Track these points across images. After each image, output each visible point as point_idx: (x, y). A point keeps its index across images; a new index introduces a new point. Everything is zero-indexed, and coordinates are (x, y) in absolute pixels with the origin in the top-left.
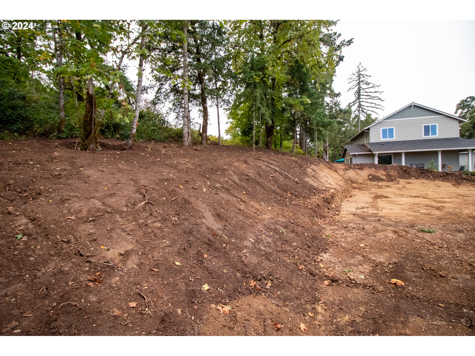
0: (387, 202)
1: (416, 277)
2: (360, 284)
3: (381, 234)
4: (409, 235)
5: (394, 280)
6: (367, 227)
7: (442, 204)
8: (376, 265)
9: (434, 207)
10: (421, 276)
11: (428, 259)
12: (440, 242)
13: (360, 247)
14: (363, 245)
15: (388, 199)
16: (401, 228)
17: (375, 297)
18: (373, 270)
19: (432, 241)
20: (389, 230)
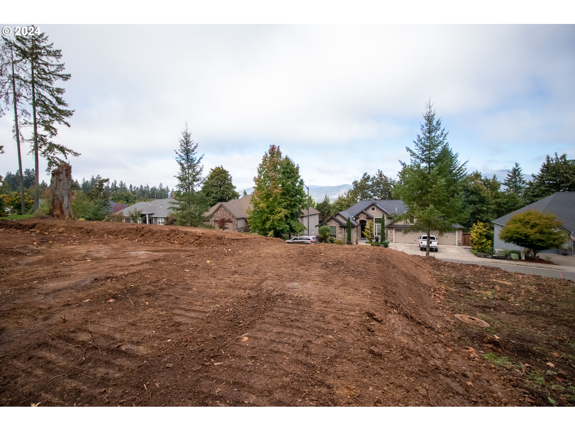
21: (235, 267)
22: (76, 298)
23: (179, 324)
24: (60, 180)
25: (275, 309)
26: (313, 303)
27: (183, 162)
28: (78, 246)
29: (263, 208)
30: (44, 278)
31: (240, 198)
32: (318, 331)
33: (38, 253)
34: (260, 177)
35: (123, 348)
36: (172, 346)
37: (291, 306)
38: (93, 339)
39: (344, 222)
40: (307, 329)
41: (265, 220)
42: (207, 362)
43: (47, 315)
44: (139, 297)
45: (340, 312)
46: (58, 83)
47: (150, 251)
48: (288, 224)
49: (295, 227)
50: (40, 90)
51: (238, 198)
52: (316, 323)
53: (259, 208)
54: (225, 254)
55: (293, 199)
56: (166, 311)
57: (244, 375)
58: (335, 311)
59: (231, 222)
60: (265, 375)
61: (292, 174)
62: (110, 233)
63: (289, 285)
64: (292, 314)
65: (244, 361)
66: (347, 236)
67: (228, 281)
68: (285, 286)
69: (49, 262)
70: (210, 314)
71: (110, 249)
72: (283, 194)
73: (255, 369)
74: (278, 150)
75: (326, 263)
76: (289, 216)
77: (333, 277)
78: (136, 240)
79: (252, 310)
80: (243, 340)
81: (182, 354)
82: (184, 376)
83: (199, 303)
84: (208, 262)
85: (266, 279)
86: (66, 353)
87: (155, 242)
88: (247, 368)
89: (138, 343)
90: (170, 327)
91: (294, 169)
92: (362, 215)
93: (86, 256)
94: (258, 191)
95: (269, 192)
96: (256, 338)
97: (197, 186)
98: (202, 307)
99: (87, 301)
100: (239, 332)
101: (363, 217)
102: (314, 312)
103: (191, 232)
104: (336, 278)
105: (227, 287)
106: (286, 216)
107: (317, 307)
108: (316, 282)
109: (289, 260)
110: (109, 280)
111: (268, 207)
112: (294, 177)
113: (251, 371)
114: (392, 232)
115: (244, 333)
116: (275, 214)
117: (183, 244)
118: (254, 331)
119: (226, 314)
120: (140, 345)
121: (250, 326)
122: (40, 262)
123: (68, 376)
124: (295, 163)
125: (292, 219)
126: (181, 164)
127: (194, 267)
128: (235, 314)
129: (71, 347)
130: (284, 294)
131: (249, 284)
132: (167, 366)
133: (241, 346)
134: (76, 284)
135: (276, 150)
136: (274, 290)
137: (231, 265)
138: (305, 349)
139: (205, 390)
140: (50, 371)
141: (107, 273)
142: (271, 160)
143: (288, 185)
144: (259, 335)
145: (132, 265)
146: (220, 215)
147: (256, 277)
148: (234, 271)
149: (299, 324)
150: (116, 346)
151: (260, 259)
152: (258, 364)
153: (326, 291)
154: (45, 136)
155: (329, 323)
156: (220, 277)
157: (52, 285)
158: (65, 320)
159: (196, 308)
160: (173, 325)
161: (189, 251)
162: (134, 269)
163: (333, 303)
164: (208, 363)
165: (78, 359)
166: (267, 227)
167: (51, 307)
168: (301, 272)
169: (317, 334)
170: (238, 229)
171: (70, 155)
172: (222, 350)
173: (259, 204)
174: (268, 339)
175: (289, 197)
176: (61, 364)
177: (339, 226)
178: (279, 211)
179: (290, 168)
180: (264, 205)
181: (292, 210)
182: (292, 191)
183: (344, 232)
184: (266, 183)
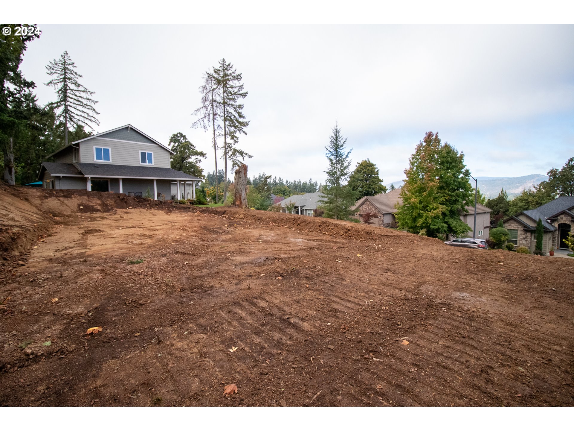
0: (99, 237)
1: (117, 315)
2: (42, 355)
3: (84, 277)
4: (117, 270)
5: (90, 330)
6: (66, 273)
7: (155, 232)
8: (71, 319)
9: (147, 236)
10: (122, 312)
11: (132, 291)
12: (146, 270)
13: (53, 303)
14: (57, 299)
15: (102, 233)
16: (110, 264)
17: (62, 362)
18: (65, 329)
19: (139, 271)
20: (95, 270)
21: (388, 265)
22: (255, 271)
23: (336, 311)
24: (240, 178)
25: (440, 318)
26: (492, 322)
27: (332, 157)
28: (253, 230)
29: (414, 204)
30: (233, 252)
31: (387, 192)
32: (501, 357)
33: (228, 233)
34: (411, 169)
35: (292, 320)
36: (332, 329)
37: (460, 319)
38: (269, 307)
39: (532, 225)
40: (485, 351)
41: (416, 217)
42: (366, 354)
43: (238, 281)
44: (300, 278)
45: (536, 342)
46: (240, 101)
47: (305, 239)
48: (446, 222)
49: (454, 227)
50: (228, 108)
51: (385, 192)
52: (498, 348)
53: (409, 203)
54: (375, 249)
55: (454, 194)
56: (324, 295)
57: (407, 380)
58: (527, 339)
59: (377, 217)
60: (432, 388)
61: (454, 164)
62: (274, 221)
63: (456, 294)
64: (463, 329)
65: (405, 365)
66: (535, 244)
67: (381, 278)
68: (450, 295)
69: (236, 241)
70: (366, 308)
71: (275, 235)
72: (441, 188)
73: (420, 378)
74: (437, 136)
75: (508, 276)
76: (448, 213)
77: (520, 294)
78: (294, 229)
79: (410, 314)
80: (402, 343)
81: (341, 340)
82: (344, 361)
83: (353, 295)
84: (359, 255)
85: (425, 282)
86: (252, 314)
87: (309, 231)
88: (409, 374)
89: (303, 319)
90: (328, 311)
91: (457, 157)
92: (563, 216)
93: (258, 239)
94: (409, 184)
95: (423, 186)
96: (418, 345)
97: (345, 180)
98: (357, 300)
99: (263, 275)
100: (397, 334)
101: (564, 220)
102: (495, 334)
103: (340, 225)
104: (526, 297)
105: (381, 284)
106: (444, 214)
107: (498, 328)
108: (495, 297)
109: (452, 266)
110: (277, 260)
111: (421, 202)
113: (415, 379)
115: (403, 336)
116: (429, 210)
117: (333, 236)
118: (415, 337)
119: (382, 311)
120: (304, 322)
121: (410, 330)
122: (230, 239)
123: (254, 333)
124: (458, 151)
125: (452, 217)
126: (331, 160)
127: (345, 259)
128: (392, 313)
129: (255, 310)
130: (449, 304)
131: (405, 285)
132: (328, 347)
133: (401, 349)
134: (254, 261)
135: (434, 137)
136: (436, 297)
137: (383, 262)
138: (484, 375)
139: (367, 383)
140: (242, 325)
141: (275, 254)
142: (426, 148)
143: (448, 178)
144: (422, 342)
145: (293, 250)
146: (365, 209)
147: (412, 278)
148: (386, 268)
149: (474, 344)
150: (286, 317)
151: (416, 260)
152: (422, 374)
153: (510, 311)
154: (231, 144)
155: (519, 351)
156: (372, 273)
157: (239, 259)
158: (249, 287)
159: (352, 299)
160: (331, 311)
161: (339, 243)
162: (294, 254)
163: (523, 328)
164: (367, 356)
165: (260, 321)
166: (418, 225)
167: (240, 276)
168: (471, 281)
169: (500, 361)
170: (384, 225)
171: (246, 158)
172: (381, 347)
173: (409, 199)
174: (433, 350)
175: (449, 191)
176: (249, 322)
177: (522, 229)
178: (435, 207)
179: (451, 157)
180: (415, 200)
181: (453, 207)
182: (453, 184)
183: (530, 238)
184: (419, 175)
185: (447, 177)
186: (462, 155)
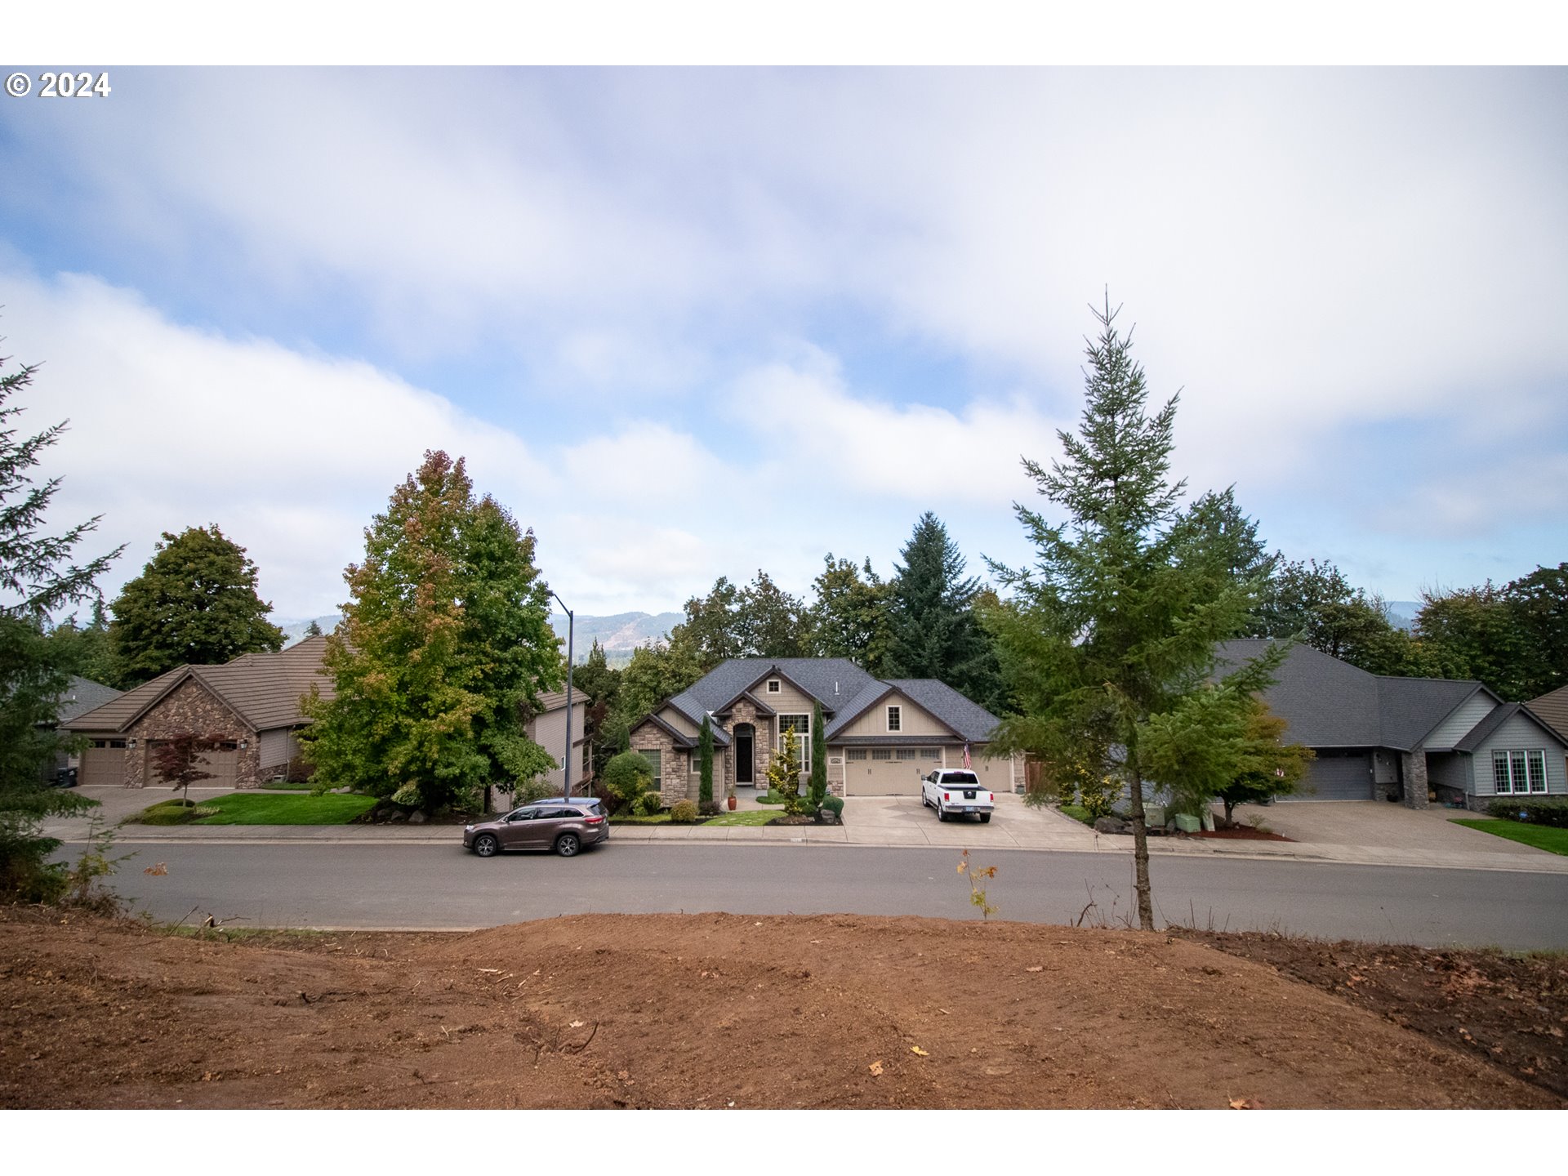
29: (379, 691)
31: (285, 646)
34: (372, 567)
39: (688, 733)
41: (384, 739)
48: (483, 750)
49: (509, 761)
51: (279, 647)
53: (360, 692)
55: (508, 655)
59: (230, 746)
61: (508, 563)
66: (697, 784)
72: (470, 635)
74: (460, 469)
76: (490, 717)
91: (518, 545)
92: (740, 705)
94: (362, 621)
95: (411, 628)
101: (744, 715)
106: (478, 721)
111: (402, 686)
112: (517, 574)
114: (838, 761)
116: (431, 712)
124: (520, 524)
125: (501, 729)
135: (452, 470)
142: (426, 503)
143: (493, 603)
146: (177, 718)
166: (393, 768)
170: (259, 774)
173: (362, 674)
175: (493, 646)
177: (670, 747)
178: (449, 701)
179: (500, 542)
180: (382, 676)
181: (504, 696)
182: (505, 625)
183: (686, 768)
184: (400, 591)
185: (490, 601)
186: (531, 538)
